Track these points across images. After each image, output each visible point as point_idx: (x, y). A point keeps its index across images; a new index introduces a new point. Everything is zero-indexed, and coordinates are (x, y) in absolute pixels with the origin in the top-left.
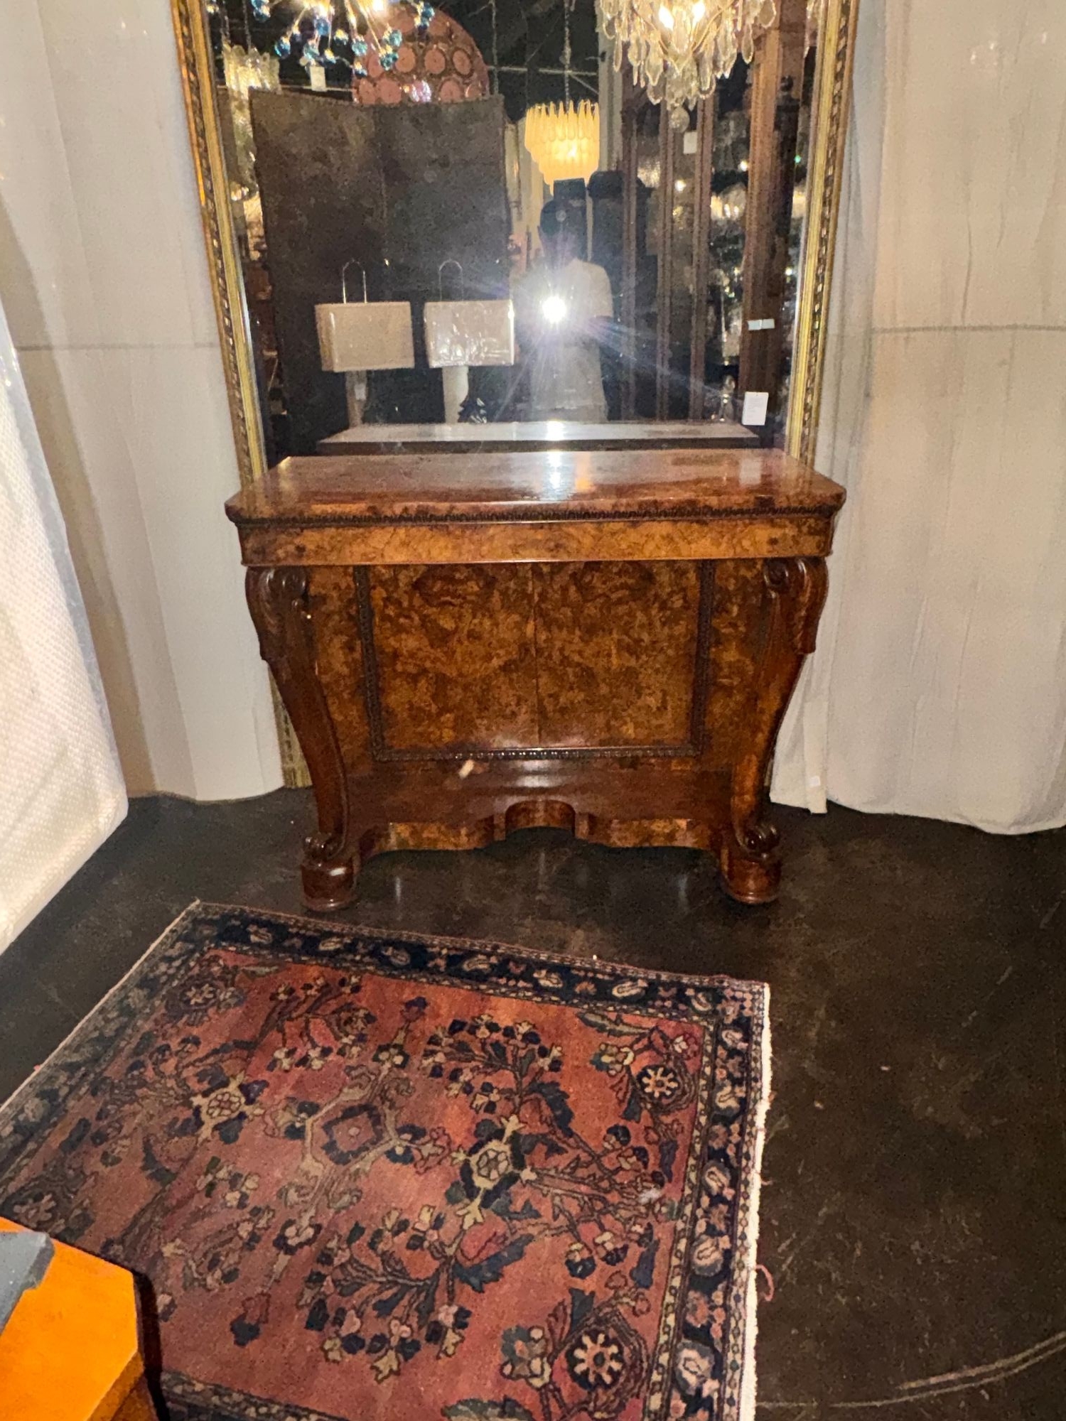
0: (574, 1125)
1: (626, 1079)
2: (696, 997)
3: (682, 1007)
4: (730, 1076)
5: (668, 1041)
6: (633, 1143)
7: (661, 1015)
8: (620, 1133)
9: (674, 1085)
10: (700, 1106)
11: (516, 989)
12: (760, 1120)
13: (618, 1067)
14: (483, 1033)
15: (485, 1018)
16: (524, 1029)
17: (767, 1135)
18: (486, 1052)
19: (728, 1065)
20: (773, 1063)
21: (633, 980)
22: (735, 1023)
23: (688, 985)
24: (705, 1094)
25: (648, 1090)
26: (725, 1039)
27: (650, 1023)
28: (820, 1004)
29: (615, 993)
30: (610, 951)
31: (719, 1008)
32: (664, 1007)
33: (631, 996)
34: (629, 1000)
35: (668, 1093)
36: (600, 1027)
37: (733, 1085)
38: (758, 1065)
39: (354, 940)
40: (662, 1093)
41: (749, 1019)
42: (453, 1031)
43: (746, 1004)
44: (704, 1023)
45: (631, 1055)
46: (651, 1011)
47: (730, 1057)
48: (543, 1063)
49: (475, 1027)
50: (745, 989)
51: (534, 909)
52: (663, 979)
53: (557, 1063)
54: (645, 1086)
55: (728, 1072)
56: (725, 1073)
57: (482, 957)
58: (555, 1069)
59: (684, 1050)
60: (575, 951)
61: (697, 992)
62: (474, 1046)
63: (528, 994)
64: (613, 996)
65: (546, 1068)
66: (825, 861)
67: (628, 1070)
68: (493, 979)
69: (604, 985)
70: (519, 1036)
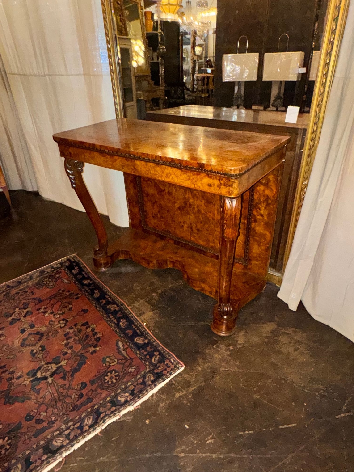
0: (76, 374)
1: (105, 370)
2: (156, 356)
3: (148, 357)
4: (133, 390)
5: (130, 366)
6: (82, 391)
7: (139, 355)
8: (84, 385)
9: (114, 381)
10: (113, 394)
11: (112, 321)
12: (124, 412)
13: (108, 364)
14: (89, 330)
15: (95, 325)
16: (99, 335)
17: (119, 419)
18: (83, 336)
19: (137, 386)
20: (152, 396)
21: (146, 338)
22: (157, 373)
23: (158, 351)
24: (119, 391)
25: (106, 378)
26: (147, 377)
27: (133, 356)
28: (195, 386)
29: (135, 340)
30: (152, 324)
31: (158, 365)
32: (143, 353)
33: (138, 343)
34: (136, 344)
35: (110, 383)
36: (119, 348)
37: (130, 394)
38: (146, 393)
39: (92, 283)
40: (108, 381)
41: (163, 375)
42: (83, 325)
43: (168, 369)
44: (148, 367)
45: (115, 363)
46: (138, 352)
47: (141, 384)
48: (92, 349)
49: (89, 327)
50: (175, 363)
51: (148, 297)
52: (154, 343)
53: (95, 352)
54: (107, 376)
55: (134, 389)
56: (133, 388)
57: (115, 306)
58: (92, 353)
59: (131, 372)
60: (142, 318)
61: (159, 354)
62: (83, 333)
63: (113, 325)
64: (134, 340)
65: (90, 352)
66: (270, 331)
67: (109, 367)
68: (110, 315)
69: (135, 335)
70: (96, 337)
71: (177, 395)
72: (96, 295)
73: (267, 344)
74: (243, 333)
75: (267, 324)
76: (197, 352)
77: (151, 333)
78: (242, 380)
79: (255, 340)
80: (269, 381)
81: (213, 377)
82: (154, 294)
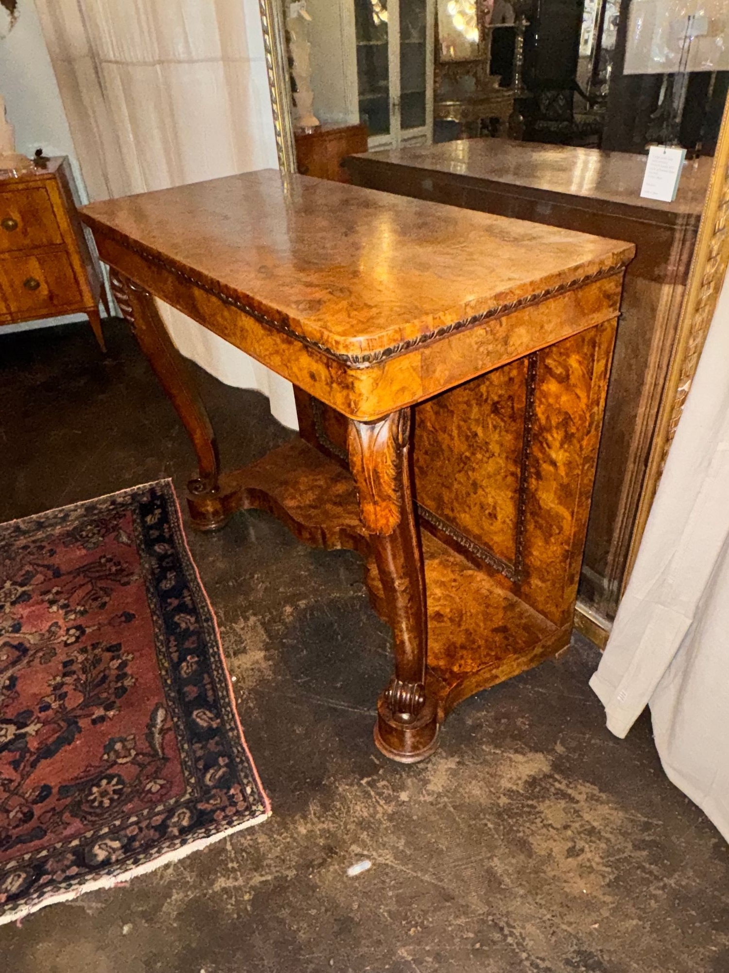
0: (43, 763)
1: (101, 769)
2: (220, 767)
3: (201, 764)
4: (133, 839)
5: (154, 777)
6: (35, 808)
7: (183, 755)
8: (45, 792)
9: (107, 803)
10: (89, 835)
11: (167, 655)
12: (91, 886)
13: (113, 757)
14: (116, 663)
15: (130, 657)
16: (128, 682)
17: (74, 900)
18: (97, 676)
19: (145, 831)
20: (167, 866)
21: (218, 715)
22: (202, 813)
23: (230, 757)
24: (106, 830)
25: (95, 789)
26: (176, 814)
27: (169, 753)
28: (271, 873)
29: (195, 713)
30: (250, 683)
31: (213, 792)
32: (195, 752)
33: (197, 724)
34: (192, 726)
35: (96, 804)
36: (152, 725)
37: (123, 847)
38: (157, 855)
39: (172, 555)
40: (94, 800)
41: (212, 821)
42: (108, 650)
43: (230, 811)
44: (189, 790)
45: (128, 759)
46: (186, 746)
47: (156, 828)
48: (99, 712)
49: (118, 657)
50: (251, 799)
51: (271, 613)
52: (230, 734)
53: (102, 719)
54: (98, 786)
55: (137, 834)
56: (135, 833)
57: (193, 620)
58: (94, 722)
59: (150, 791)
60: (236, 663)
61: (226, 765)
62: (101, 667)
63: (166, 665)
64: (191, 713)
65: (94, 717)
66: (525, 778)
67: (112, 766)
68: (172, 638)
69: (201, 702)
70: (119, 684)
71: (222, 883)
72: (166, 585)
73: (500, 814)
74: (452, 763)
75: (524, 754)
76: (317, 785)
77: (237, 705)
78: (390, 894)
79: (477, 792)
80: (459, 922)
81: (325, 860)
82: (288, 609)
